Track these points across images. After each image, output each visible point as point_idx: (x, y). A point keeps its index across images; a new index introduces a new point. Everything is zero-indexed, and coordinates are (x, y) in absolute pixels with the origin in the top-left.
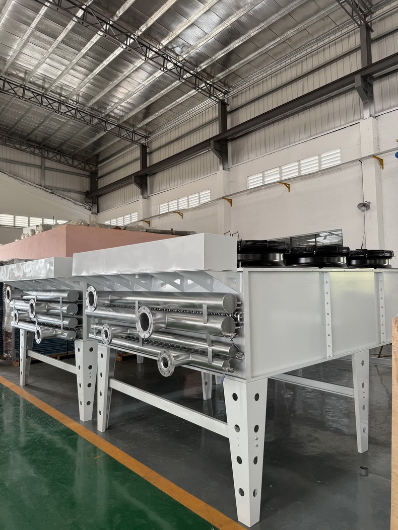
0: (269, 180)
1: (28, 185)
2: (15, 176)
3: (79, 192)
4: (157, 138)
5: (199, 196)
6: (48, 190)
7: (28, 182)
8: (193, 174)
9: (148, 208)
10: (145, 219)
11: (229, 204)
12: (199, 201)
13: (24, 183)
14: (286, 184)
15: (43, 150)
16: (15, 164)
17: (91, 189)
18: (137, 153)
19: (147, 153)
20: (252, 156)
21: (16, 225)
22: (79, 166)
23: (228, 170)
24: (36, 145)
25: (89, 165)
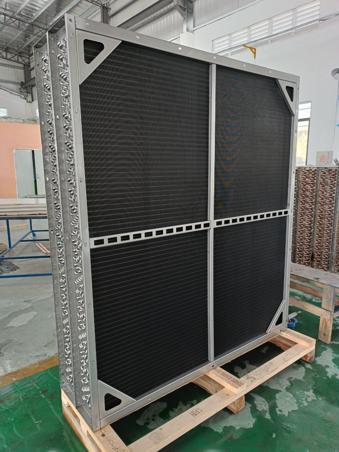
3: (14, 83)
17: (25, 79)
25: (22, 57)
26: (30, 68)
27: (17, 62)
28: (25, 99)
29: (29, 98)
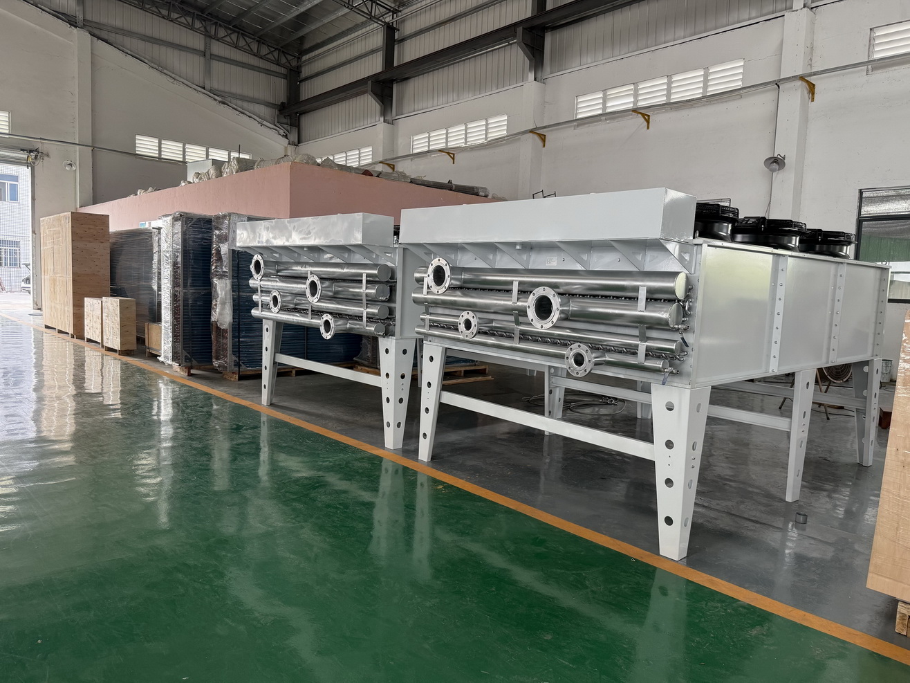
0: (614, 105)
1: (182, 85)
2: (160, 67)
3: (268, 104)
4: (415, 14)
5: (487, 125)
6: (216, 97)
7: (182, 80)
8: (478, 85)
9: (392, 139)
10: (387, 160)
11: (541, 143)
12: (486, 134)
13: (176, 82)
14: (644, 114)
15: (208, 23)
16: (160, 45)
17: (289, 98)
18: (378, 40)
19: (395, 41)
20: (588, 59)
21: (162, 157)
22: (270, 56)
23: (543, 81)
24: (196, 12)
25: (286, 55)
26: (299, 76)
27: (277, 64)
28: (286, 136)
29: (294, 137)
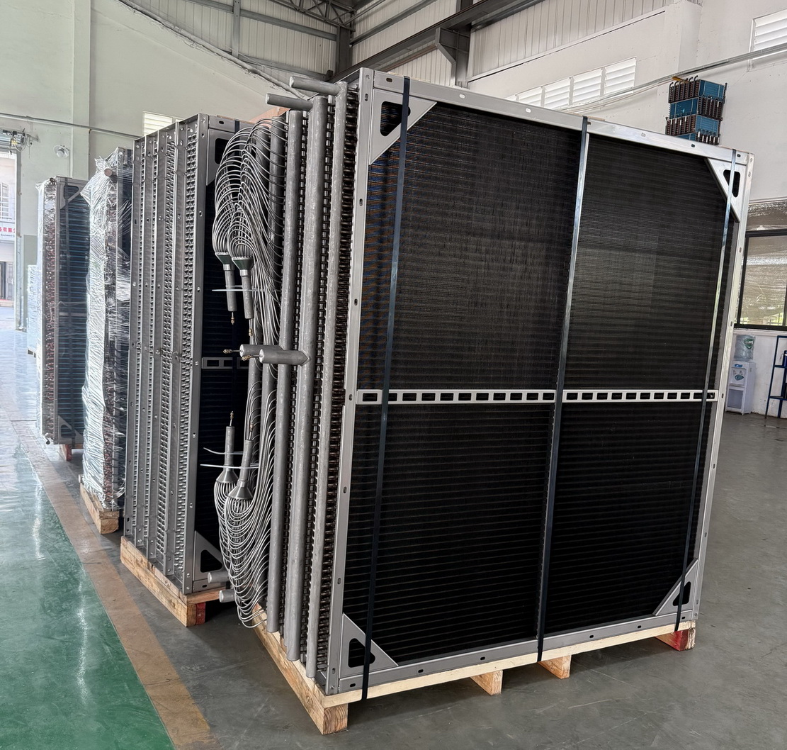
1: (203, 49)
2: (176, 26)
5: (604, 76)
6: (245, 65)
7: (204, 43)
12: (602, 90)
22: (316, 11)
